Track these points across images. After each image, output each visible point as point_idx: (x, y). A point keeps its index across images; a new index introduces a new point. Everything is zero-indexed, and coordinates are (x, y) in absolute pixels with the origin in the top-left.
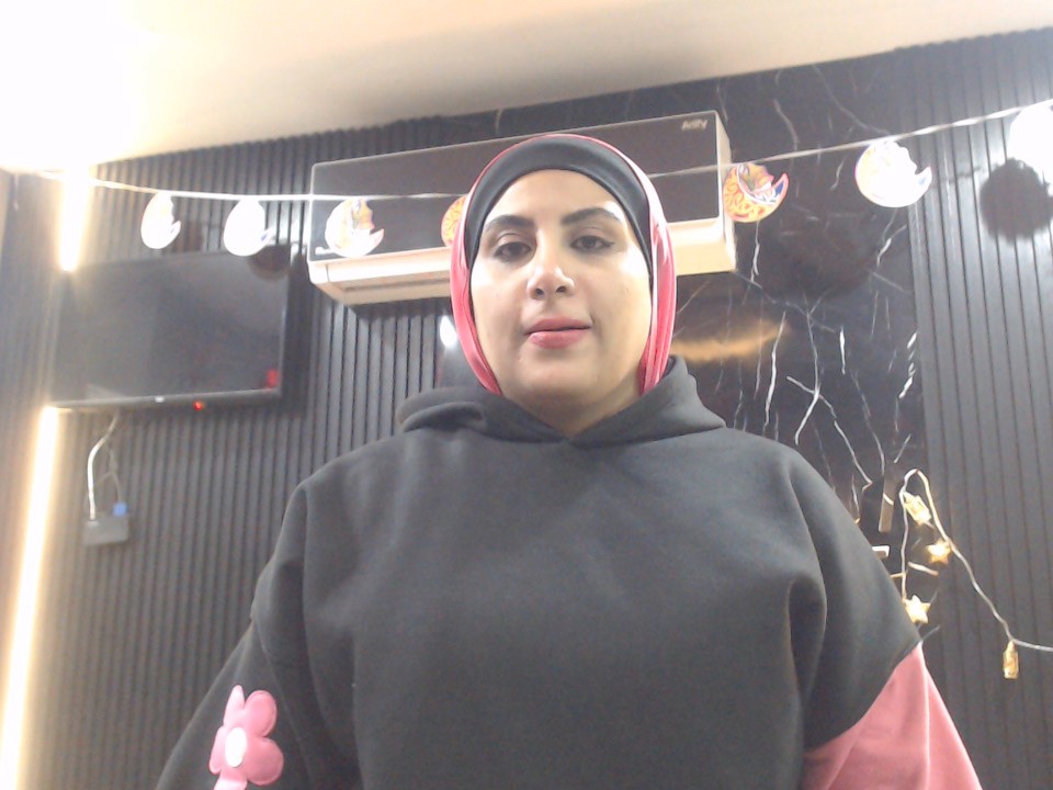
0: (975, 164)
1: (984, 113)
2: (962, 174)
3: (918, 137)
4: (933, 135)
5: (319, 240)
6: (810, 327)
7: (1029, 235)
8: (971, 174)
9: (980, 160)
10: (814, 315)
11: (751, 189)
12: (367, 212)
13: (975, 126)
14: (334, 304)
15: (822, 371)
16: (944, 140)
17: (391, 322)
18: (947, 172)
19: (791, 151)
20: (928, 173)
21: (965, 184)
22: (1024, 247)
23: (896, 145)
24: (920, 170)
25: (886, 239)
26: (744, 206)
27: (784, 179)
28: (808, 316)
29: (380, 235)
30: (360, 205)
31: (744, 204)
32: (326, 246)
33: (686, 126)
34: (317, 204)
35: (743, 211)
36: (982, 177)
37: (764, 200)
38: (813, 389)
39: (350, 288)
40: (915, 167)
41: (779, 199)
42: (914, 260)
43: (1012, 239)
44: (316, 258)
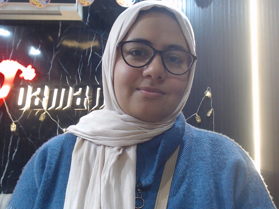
6: (102, 39)
26: (83, 1)
28: (102, 36)
38: (101, 56)
41: (93, 0)
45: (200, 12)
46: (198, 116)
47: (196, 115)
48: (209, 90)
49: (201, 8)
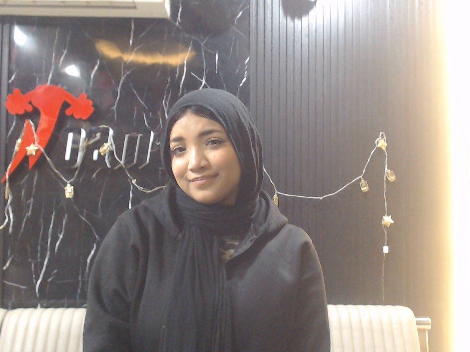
6: (203, 50)
7: (300, 17)
10: (205, 45)
15: (207, 71)
22: (297, 22)
25: (240, 12)
28: (202, 45)
38: (202, 79)
42: (251, 22)
43: (293, 19)
46: (365, 182)
47: (360, 179)
48: (382, 137)
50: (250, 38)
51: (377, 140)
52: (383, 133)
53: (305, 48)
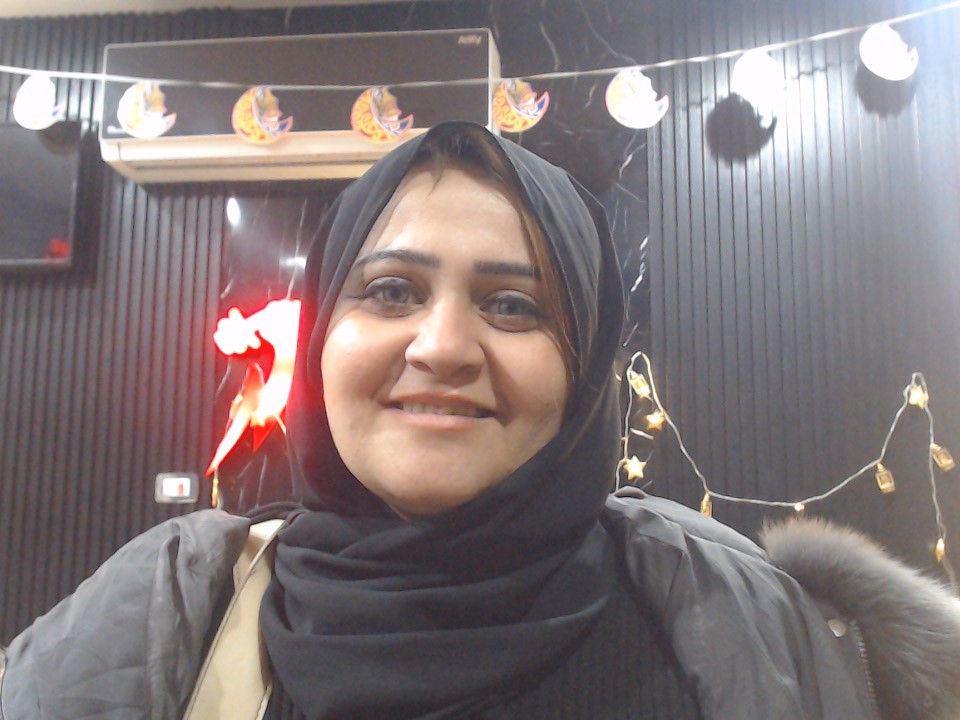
0: (704, 95)
1: (714, 53)
2: (693, 103)
3: (659, 69)
4: (672, 69)
5: (111, 118)
7: (744, 160)
8: (701, 104)
9: (708, 92)
11: (517, 103)
12: (159, 95)
13: (707, 63)
14: (124, 180)
16: (680, 73)
17: (180, 201)
18: (681, 101)
19: (552, 71)
20: (665, 101)
21: (695, 112)
22: (739, 169)
23: (641, 74)
24: (659, 97)
25: (628, 155)
26: (510, 117)
27: (546, 96)
29: (172, 119)
30: (152, 88)
31: (510, 116)
32: (118, 125)
33: (462, 40)
34: (109, 84)
35: (509, 123)
36: (709, 107)
37: (528, 114)
39: (140, 167)
40: (655, 95)
41: (540, 114)
42: (650, 175)
43: (729, 162)
44: (107, 136)
45: (874, 130)
46: (885, 472)
47: (876, 467)
48: (918, 382)
49: (877, 117)
50: (648, 201)
51: (908, 388)
52: (920, 374)
53: (755, 217)
